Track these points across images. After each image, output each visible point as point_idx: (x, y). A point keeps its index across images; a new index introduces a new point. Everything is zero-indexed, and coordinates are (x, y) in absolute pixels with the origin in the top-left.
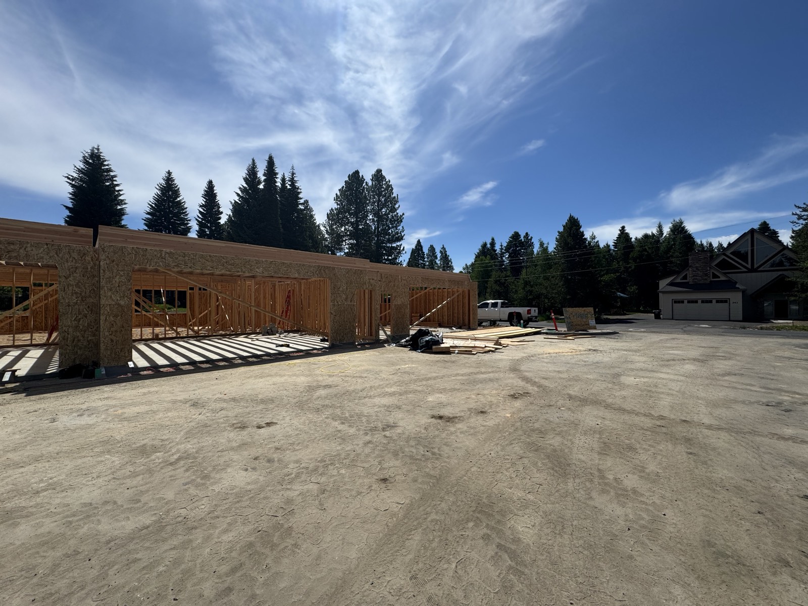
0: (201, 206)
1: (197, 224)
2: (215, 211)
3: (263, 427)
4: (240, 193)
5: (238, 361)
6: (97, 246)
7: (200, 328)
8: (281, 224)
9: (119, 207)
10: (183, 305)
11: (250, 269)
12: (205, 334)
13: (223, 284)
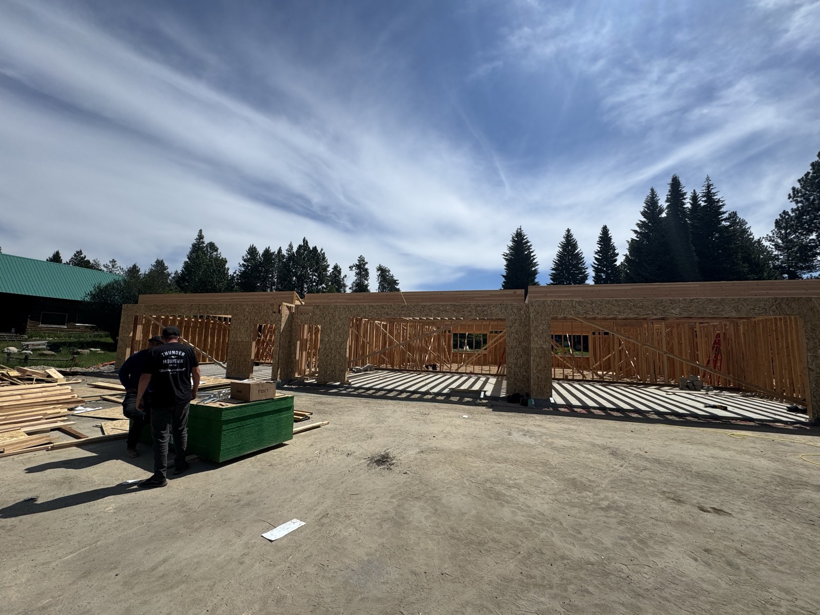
0: (596, 253)
1: (593, 271)
2: (611, 254)
3: (709, 512)
4: (638, 229)
5: (654, 415)
6: (527, 302)
7: (605, 373)
8: (695, 251)
9: (533, 269)
10: (586, 349)
11: (663, 311)
12: (610, 379)
13: (626, 328)
